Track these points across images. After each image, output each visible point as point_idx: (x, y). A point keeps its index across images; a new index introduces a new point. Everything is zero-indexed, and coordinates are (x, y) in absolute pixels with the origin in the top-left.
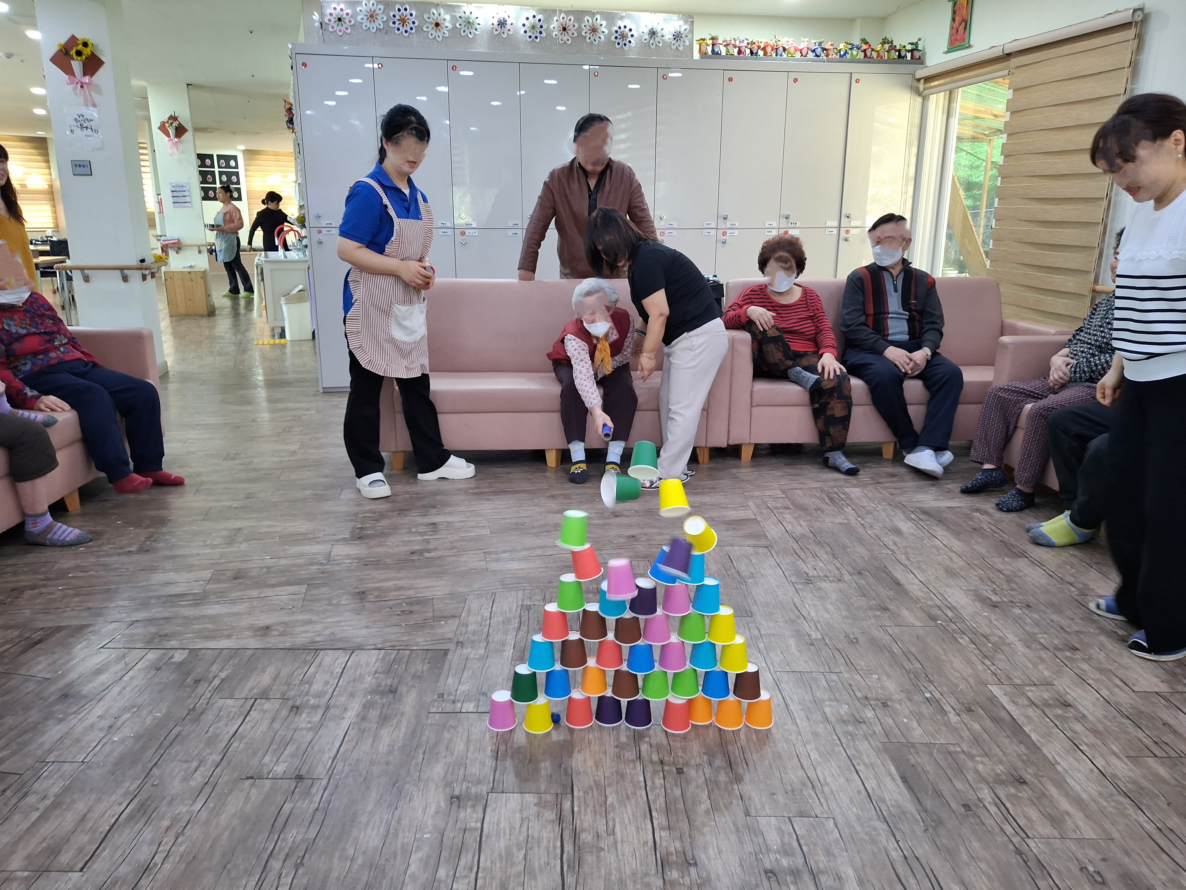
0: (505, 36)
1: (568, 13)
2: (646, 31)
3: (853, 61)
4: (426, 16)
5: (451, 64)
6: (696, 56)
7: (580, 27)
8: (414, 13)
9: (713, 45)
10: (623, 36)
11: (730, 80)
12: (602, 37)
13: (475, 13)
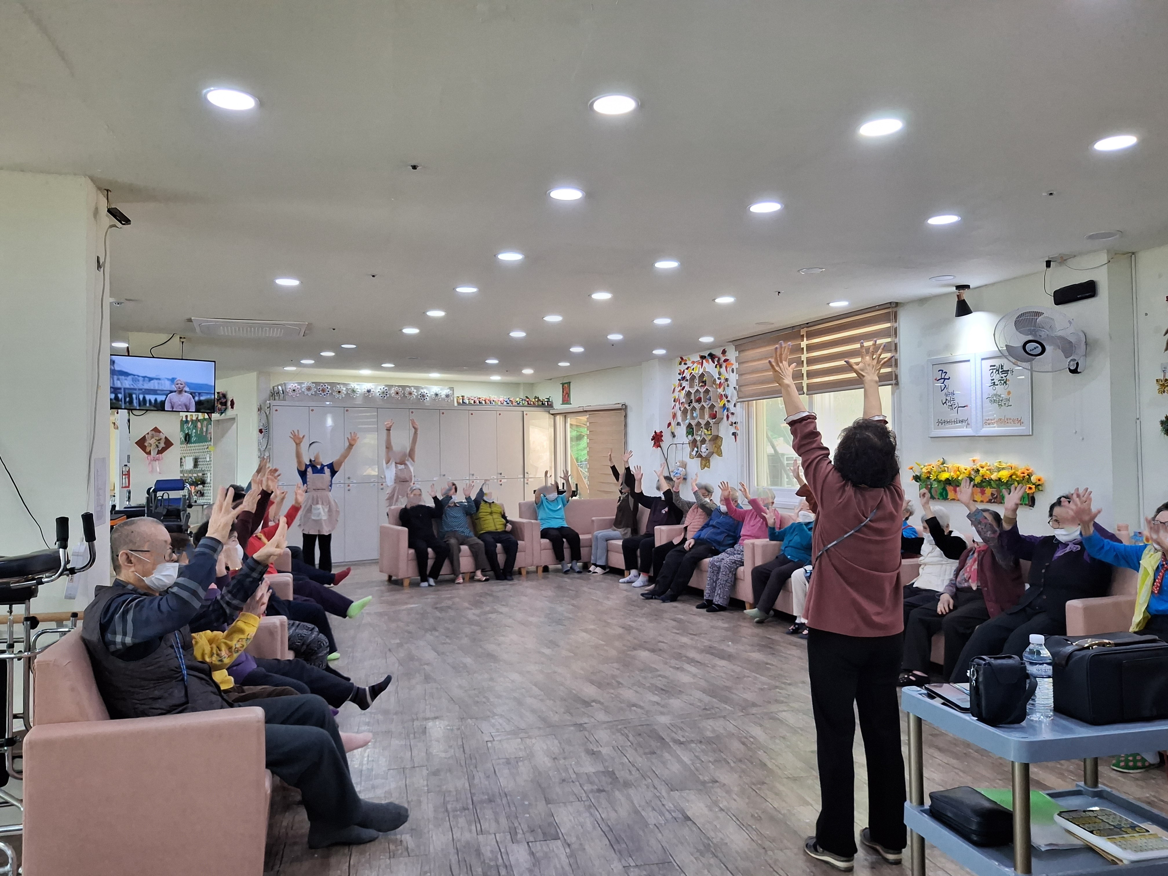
0: (370, 396)
1: (399, 386)
2: (433, 394)
3: (523, 406)
4: (334, 388)
5: (346, 409)
6: (456, 404)
7: (404, 392)
8: (329, 387)
9: (463, 400)
10: (423, 396)
11: (472, 414)
12: (414, 397)
13: (357, 387)
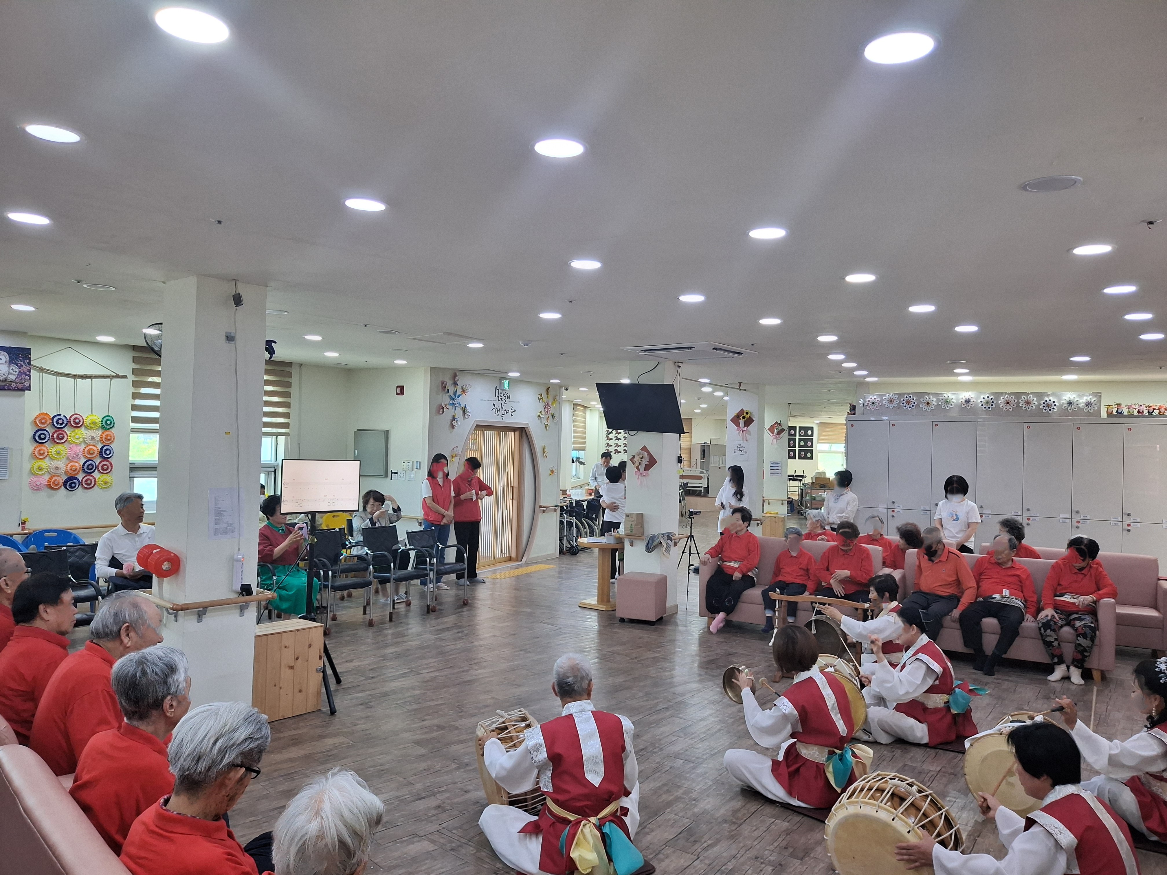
0: (969, 408)
1: (1011, 394)
2: (1066, 402)
4: (921, 400)
5: (935, 423)
6: (1104, 414)
7: (1018, 401)
8: (915, 398)
9: (1118, 409)
10: (1048, 405)
11: (1130, 429)
12: (1035, 407)
13: (951, 396)
